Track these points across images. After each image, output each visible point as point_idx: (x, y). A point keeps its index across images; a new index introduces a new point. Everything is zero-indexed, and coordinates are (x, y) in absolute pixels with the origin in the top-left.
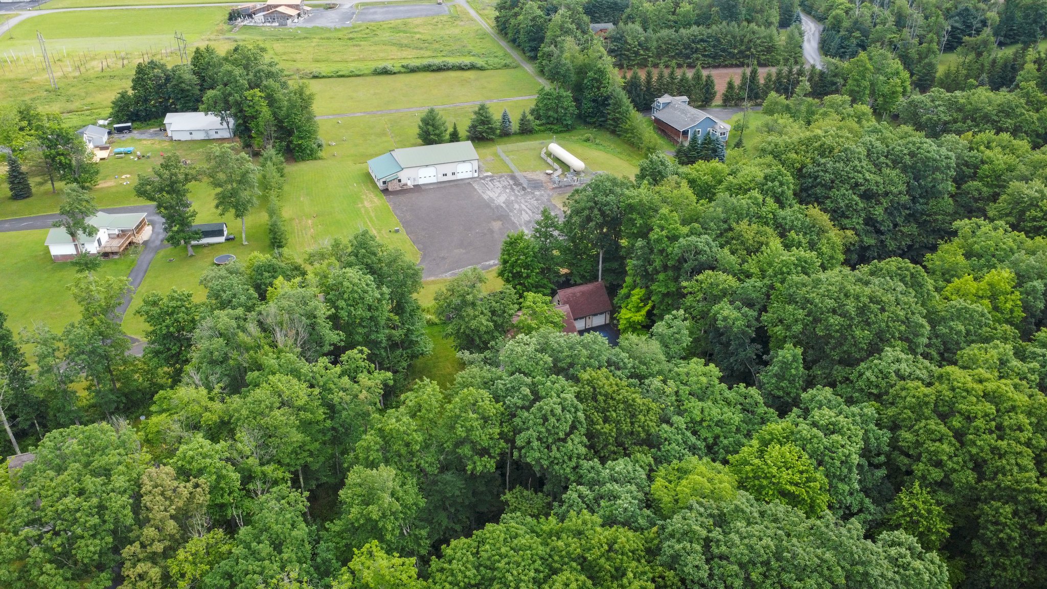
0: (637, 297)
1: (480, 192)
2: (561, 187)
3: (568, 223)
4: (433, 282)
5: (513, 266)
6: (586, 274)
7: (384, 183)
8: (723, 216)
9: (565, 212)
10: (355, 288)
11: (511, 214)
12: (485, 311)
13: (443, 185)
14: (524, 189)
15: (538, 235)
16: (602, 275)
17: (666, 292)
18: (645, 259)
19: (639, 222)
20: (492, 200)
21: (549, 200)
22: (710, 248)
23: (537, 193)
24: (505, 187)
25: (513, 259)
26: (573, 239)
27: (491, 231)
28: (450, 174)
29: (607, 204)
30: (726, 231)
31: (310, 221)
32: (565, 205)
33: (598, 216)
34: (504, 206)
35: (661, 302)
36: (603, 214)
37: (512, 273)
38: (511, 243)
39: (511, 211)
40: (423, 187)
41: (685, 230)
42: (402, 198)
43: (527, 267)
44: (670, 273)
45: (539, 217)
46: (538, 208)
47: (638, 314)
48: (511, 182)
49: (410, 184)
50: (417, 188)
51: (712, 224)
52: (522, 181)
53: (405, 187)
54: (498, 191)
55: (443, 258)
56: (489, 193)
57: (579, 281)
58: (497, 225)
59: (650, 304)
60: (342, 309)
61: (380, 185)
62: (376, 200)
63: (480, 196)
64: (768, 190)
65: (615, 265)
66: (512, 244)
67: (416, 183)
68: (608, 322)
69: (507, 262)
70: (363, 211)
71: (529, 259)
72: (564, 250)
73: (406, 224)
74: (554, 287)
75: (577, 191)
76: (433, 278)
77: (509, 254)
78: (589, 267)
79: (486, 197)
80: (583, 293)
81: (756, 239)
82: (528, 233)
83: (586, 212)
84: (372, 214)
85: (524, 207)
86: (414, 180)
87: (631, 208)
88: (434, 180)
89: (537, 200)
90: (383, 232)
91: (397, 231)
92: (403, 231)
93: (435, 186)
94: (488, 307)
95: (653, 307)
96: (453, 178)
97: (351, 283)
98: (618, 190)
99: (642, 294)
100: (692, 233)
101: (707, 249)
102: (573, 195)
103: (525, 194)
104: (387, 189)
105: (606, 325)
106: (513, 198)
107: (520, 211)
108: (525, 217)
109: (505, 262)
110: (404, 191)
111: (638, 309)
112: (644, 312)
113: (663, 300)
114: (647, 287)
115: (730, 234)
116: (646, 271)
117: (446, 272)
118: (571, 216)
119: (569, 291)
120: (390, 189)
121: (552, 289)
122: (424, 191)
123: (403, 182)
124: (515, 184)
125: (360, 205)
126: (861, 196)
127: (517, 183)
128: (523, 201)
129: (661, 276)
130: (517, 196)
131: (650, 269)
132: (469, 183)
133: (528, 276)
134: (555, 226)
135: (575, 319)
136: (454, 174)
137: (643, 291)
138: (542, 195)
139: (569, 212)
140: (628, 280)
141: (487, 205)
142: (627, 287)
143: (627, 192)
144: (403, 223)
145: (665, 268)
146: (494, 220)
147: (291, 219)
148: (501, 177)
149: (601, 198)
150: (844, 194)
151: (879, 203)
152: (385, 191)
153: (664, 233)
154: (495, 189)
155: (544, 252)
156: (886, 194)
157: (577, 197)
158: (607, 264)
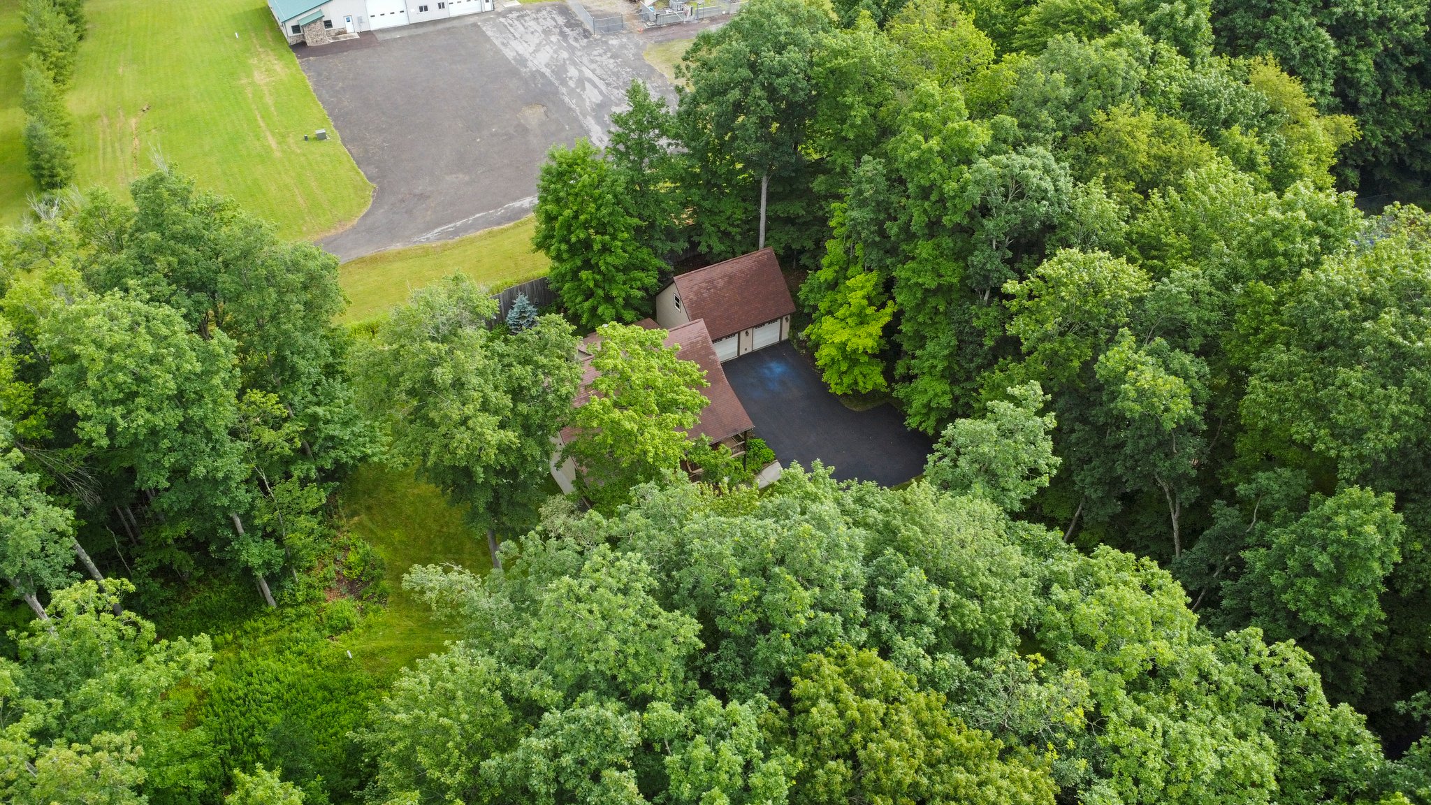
0: (860, 293)
1: (497, 42)
2: (659, 28)
3: (689, 114)
4: (399, 256)
5: (568, 227)
6: (734, 230)
7: (296, 29)
8: (1067, 93)
9: (679, 90)
10: (117, 358)
11: (563, 90)
12: (494, 396)
13: (421, 31)
14: (586, 34)
15: (622, 147)
16: (767, 230)
17: (933, 285)
18: (878, 203)
19: (860, 113)
20: (522, 61)
21: (638, 57)
22: (1055, 181)
23: (614, 42)
24: (547, 32)
25: (568, 213)
26: (699, 155)
27: (523, 130)
28: (433, 7)
29: (784, 71)
30: (1077, 129)
31: (133, 121)
32: (679, 72)
33: (764, 103)
34: (547, 72)
35: (919, 307)
36: (772, 92)
37: (568, 242)
38: (560, 175)
39: (564, 82)
40: (380, 37)
41: (981, 133)
42: (336, 63)
43: (602, 229)
44: (947, 242)
45: (624, 108)
46: (617, 75)
47: (862, 331)
48: (561, 20)
49: (352, 30)
50: (367, 37)
51: (1044, 115)
52: (582, 16)
53: (342, 38)
54: (535, 40)
55: (422, 197)
56: (514, 43)
57: (718, 247)
58: (533, 116)
59: (890, 309)
60: (87, 418)
61: (288, 32)
62: (278, 66)
63: (498, 52)
64: (1159, 21)
65: (797, 208)
66: (562, 174)
67: (364, 29)
68: (785, 337)
69: (556, 218)
70: (249, 92)
71: (604, 211)
72: (686, 180)
73: (340, 119)
74: (663, 265)
75: (706, 39)
76: (397, 247)
77: (558, 200)
78: (739, 214)
79: (510, 55)
80: (731, 278)
81: (1154, 151)
82: (599, 138)
83: (735, 94)
84: (269, 100)
85: (588, 73)
86: (360, 21)
87: (840, 77)
88: (401, 20)
89: (614, 57)
90: (291, 140)
91: (321, 137)
92: (334, 135)
93: (405, 33)
94: (501, 379)
95: (898, 316)
96: (441, 14)
97: (99, 345)
98: (805, 33)
99: (870, 286)
100: (1000, 141)
101: (1047, 184)
102: (696, 48)
103: (589, 46)
104: (303, 44)
105: (782, 344)
106: (565, 55)
107: (581, 81)
108: (592, 96)
109: (550, 218)
110: (341, 46)
111: (862, 320)
112: (876, 328)
113: (924, 301)
114: (883, 268)
115: (1090, 138)
116: (883, 233)
117: (429, 228)
118: (695, 101)
119: (699, 277)
120: (309, 42)
121: (662, 272)
122: (382, 44)
123: (336, 26)
124: (568, 25)
125: (244, 81)
126: (1333, 30)
127: (573, 23)
128: (585, 60)
129: (924, 249)
130: (572, 50)
131: (893, 229)
132: (475, 25)
133: (605, 249)
134: (659, 126)
135: (714, 341)
136: (441, 6)
137: (874, 277)
138: (623, 46)
139: (690, 89)
140: (834, 247)
141: (513, 70)
142: (831, 265)
143: (829, 41)
144: (335, 119)
145: (933, 227)
146: (529, 104)
147: (93, 118)
148: (538, 10)
149: (769, 57)
150: (1301, 27)
151: (1366, 44)
152: (300, 47)
153: (934, 143)
154: (529, 37)
155: (639, 189)
156: (1382, 23)
157: (703, 53)
158: (781, 209)
